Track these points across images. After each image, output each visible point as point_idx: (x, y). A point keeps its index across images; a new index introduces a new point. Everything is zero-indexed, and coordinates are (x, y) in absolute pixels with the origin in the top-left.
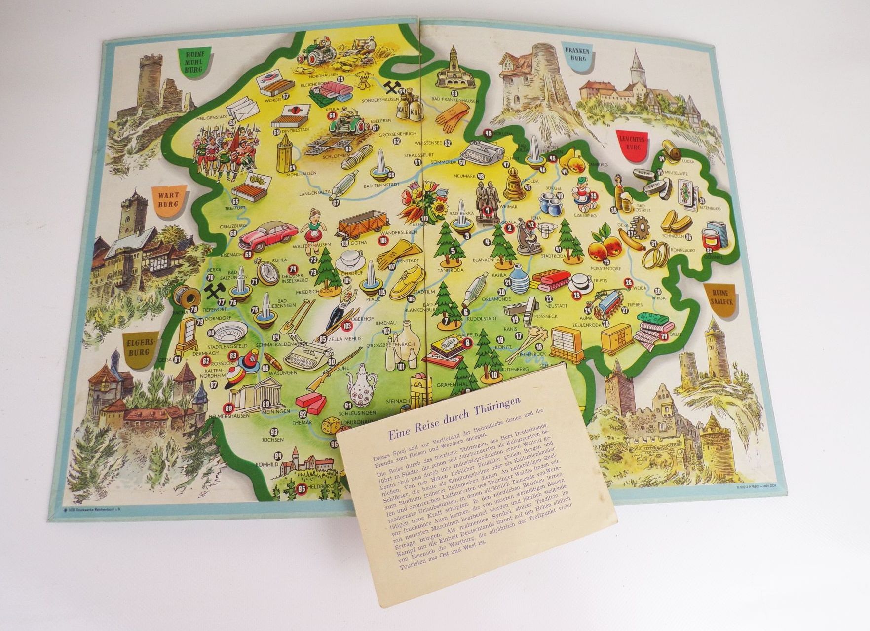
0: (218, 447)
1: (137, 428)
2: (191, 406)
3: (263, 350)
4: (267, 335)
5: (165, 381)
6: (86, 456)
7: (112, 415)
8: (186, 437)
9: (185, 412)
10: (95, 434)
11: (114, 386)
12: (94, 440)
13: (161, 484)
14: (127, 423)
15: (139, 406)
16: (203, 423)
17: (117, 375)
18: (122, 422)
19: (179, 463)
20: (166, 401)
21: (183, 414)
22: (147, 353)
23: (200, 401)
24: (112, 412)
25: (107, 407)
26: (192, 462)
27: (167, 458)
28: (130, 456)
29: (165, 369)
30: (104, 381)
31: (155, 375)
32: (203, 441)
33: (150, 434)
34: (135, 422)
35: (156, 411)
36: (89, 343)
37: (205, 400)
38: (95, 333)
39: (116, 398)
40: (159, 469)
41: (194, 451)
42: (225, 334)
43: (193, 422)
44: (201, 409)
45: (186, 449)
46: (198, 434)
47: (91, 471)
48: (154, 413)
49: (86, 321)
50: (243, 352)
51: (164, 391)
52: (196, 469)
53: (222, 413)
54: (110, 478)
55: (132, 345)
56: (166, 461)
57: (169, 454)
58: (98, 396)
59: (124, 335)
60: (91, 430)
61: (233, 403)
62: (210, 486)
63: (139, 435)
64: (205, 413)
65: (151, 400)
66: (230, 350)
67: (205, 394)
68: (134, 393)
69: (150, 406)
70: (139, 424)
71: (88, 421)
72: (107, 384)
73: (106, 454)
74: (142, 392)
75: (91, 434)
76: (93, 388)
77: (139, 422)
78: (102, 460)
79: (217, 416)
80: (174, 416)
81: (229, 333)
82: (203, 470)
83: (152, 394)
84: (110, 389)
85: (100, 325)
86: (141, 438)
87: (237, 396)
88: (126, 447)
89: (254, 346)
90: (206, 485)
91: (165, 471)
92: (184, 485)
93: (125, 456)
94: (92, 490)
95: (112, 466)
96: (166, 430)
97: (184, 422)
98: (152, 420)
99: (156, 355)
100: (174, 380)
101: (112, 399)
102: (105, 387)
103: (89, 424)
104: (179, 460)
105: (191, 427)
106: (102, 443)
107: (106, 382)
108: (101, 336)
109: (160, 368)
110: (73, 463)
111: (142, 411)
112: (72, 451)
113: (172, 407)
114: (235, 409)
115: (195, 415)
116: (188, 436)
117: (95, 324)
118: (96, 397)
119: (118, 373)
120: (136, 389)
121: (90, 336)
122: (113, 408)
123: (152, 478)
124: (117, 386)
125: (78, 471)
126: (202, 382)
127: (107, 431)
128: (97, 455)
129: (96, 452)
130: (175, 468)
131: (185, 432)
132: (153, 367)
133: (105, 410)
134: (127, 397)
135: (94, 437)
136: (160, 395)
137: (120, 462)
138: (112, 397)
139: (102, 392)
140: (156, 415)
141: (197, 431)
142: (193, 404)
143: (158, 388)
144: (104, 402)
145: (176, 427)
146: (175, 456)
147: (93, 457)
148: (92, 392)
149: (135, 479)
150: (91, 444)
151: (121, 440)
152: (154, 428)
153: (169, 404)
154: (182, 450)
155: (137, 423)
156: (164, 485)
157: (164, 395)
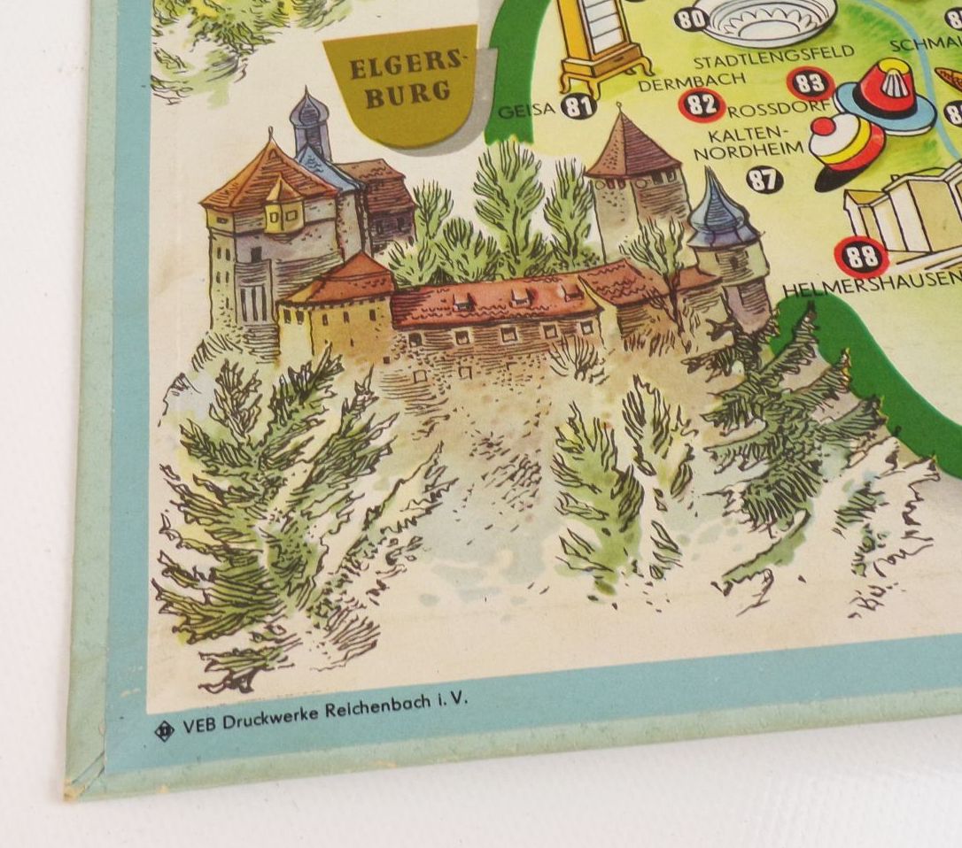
0: (870, 401)
1: (469, 353)
2: (686, 257)
3: (924, 60)
4: (921, 15)
5: (548, 179)
6: (238, 482)
7: (335, 314)
8: (702, 373)
9: (673, 280)
10: (266, 392)
11: (324, 209)
12: (267, 415)
13: (644, 567)
14: (415, 339)
15: (455, 273)
16: (767, 315)
17: (327, 174)
18: (392, 337)
19: (704, 474)
20: (573, 248)
21: (663, 288)
22: (441, 92)
23: (728, 239)
24: (332, 303)
25: (302, 287)
26: (762, 468)
27: (639, 458)
28: (456, 464)
29: (535, 136)
30: (273, 195)
31: (496, 163)
32: (789, 382)
33: (534, 371)
34: (452, 333)
35: (534, 285)
36: (179, 86)
37: (744, 233)
38: (201, 55)
39: (343, 254)
40: (613, 507)
41: (758, 425)
42: (748, 19)
43: (718, 313)
44: (737, 265)
45: (723, 418)
46: (756, 358)
47: (274, 542)
48: (532, 295)
49: (154, 22)
50: (846, 72)
51: (553, 213)
52: (794, 496)
53: (841, 275)
54: (379, 563)
55: (374, 73)
56: (638, 475)
57: (646, 445)
58: (256, 254)
59: (331, 47)
60: (245, 379)
61: (874, 235)
62: (891, 559)
63: (476, 379)
64: (761, 280)
65: (501, 247)
66: (789, 67)
67: (738, 213)
68: (420, 230)
69: (504, 271)
70: (472, 339)
71: (225, 344)
72: (287, 208)
73: (337, 467)
74: (453, 223)
75: (246, 392)
76: (229, 227)
77: (469, 330)
78: (319, 491)
79: (819, 288)
80: (625, 299)
81: (762, 16)
82: (828, 499)
83: (500, 226)
84: (306, 224)
85: (216, 26)
86: (491, 390)
87: (883, 211)
88: (429, 428)
89: (886, 49)
90: (869, 557)
91: (648, 511)
92: (757, 567)
93: (433, 468)
94: (295, 620)
95: (377, 512)
96: (601, 352)
97: (676, 316)
98: (529, 321)
99: (485, 97)
100: (585, 174)
101: (321, 259)
102: (281, 218)
103: (233, 357)
104: (702, 466)
105: (716, 334)
106: (308, 424)
107: (281, 201)
108: (229, 60)
109: (512, 138)
110: (177, 519)
111: (469, 289)
112: (166, 469)
113: (607, 268)
114: (891, 257)
115: (719, 289)
116: (714, 366)
117: (198, 27)
118: (245, 257)
119: (335, 168)
120: (427, 215)
121: (179, 63)
122: (333, 290)
123: (588, 548)
124: (338, 211)
125: (206, 550)
126: (709, 173)
127: (322, 375)
128: (296, 475)
129: (286, 462)
130: (688, 497)
131: (693, 353)
132: (481, 138)
133: (301, 297)
134: (391, 247)
135: (264, 403)
136: (539, 225)
137: (413, 491)
138: (326, 251)
139: (271, 236)
140: (544, 300)
141: (748, 347)
142: (696, 249)
143: (520, 203)
144: (290, 270)
145: (648, 341)
146: (677, 452)
147: (274, 485)
148: (226, 243)
149: (506, 557)
150: (258, 432)
151: (400, 405)
152: (546, 348)
153: (589, 258)
154: (705, 426)
155: (460, 336)
156: (658, 572)
157: (558, 228)
